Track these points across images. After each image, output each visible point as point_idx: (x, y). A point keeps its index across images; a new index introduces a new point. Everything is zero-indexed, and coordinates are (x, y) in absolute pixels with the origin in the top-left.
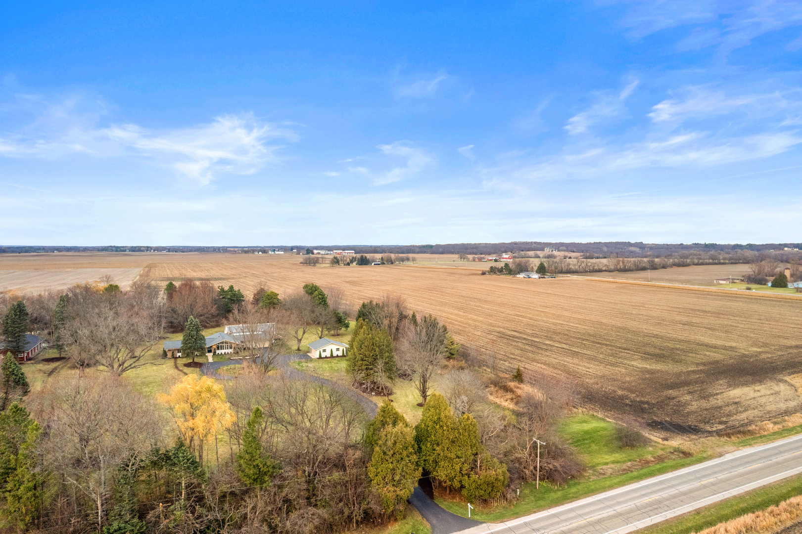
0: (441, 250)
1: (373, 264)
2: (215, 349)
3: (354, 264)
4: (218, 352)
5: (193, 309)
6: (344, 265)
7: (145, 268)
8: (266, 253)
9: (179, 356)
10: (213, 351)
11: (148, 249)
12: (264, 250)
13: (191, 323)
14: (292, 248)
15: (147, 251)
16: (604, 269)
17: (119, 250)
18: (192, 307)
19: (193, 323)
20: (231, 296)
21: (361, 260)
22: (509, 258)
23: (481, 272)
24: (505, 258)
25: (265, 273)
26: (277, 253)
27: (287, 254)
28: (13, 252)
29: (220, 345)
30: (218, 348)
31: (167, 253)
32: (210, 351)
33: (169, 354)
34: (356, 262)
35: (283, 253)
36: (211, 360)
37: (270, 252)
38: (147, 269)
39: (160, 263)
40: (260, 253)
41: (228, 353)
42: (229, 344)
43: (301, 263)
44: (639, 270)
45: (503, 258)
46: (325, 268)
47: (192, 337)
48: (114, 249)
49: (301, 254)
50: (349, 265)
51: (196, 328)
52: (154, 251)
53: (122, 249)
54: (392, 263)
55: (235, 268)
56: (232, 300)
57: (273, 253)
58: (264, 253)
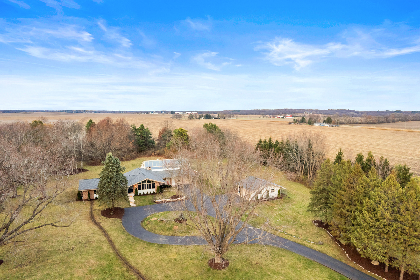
0: (245, 112)
1: (213, 119)
2: (136, 189)
3: (202, 118)
4: (140, 192)
5: (110, 144)
6: (197, 119)
7: (81, 119)
8: (149, 113)
9: (96, 197)
10: (134, 191)
11: (85, 111)
12: (147, 112)
13: (110, 161)
14: (162, 112)
15: (84, 112)
16: (359, 122)
17: (69, 112)
18: (109, 142)
19: (113, 162)
20: (142, 133)
21: (207, 116)
22: (290, 116)
23: (288, 123)
24: (288, 116)
25: (152, 122)
26: (154, 113)
27: (160, 114)
28: (13, 112)
29: (142, 184)
30: (140, 188)
31: (95, 113)
32: (130, 191)
33: (85, 196)
34: (204, 117)
35: (158, 113)
36: (133, 203)
37: (151, 113)
38: (82, 120)
39: (90, 117)
40: (145, 113)
41: (150, 193)
42: (151, 183)
43: (171, 118)
44: (379, 123)
45: (287, 116)
46: (185, 120)
47: (111, 179)
48: (66, 111)
49: (168, 114)
50: (200, 119)
51: (116, 168)
52: (88, 112)
53: (71, 111)
54: (224, 118)
55: (134, 120)
56: (142, 137)
57: (152, 113)
58: (148, 113)
